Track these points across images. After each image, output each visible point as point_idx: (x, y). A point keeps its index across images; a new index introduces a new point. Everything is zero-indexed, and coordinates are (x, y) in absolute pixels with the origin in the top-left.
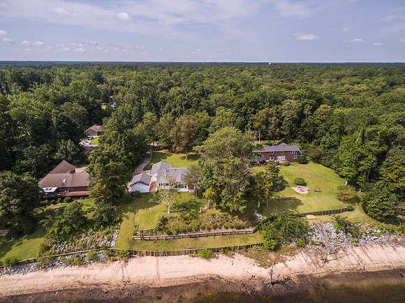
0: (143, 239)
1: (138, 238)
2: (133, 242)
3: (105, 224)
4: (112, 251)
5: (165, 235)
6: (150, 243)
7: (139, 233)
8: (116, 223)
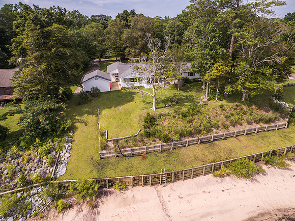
0: (121, 155)
1: (110, 154)
2: (101, 163)
3: (44, 135)
4: (60, 186)
5: (159, 143)
6: (135, 161)
7: (111, 145)
8: (65, 132)
